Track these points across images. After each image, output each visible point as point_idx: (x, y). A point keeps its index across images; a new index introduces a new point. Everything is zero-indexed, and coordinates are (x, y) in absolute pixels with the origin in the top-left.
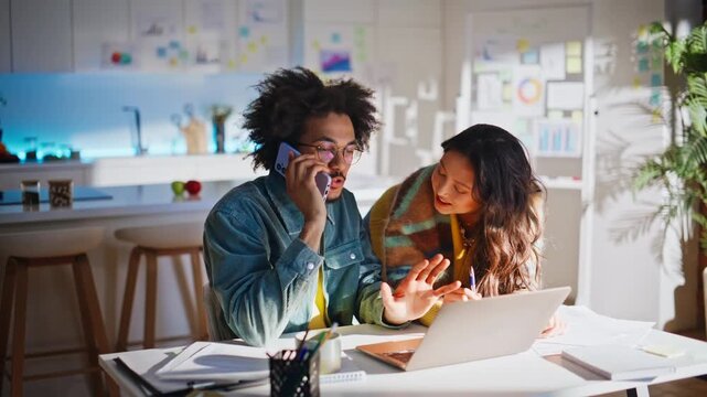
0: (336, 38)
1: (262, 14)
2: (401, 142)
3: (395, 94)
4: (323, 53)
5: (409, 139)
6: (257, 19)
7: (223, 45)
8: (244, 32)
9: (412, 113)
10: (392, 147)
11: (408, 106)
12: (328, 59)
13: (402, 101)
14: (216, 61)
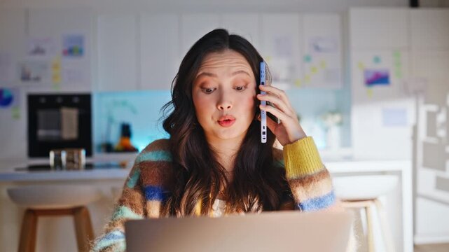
0: (377, 60)
1: (321, 45)
2: (433, 140)
3: (426, 102)
4: (366, 72)
5: (440, 139)
6: (317, 48)
7: (292, 69)
8: (308, 59)
9: (441, 118)
10: (426, 145)
11: (439, 112)
12: (370, 76)
13: (433, 108)
14: (286, 81)
